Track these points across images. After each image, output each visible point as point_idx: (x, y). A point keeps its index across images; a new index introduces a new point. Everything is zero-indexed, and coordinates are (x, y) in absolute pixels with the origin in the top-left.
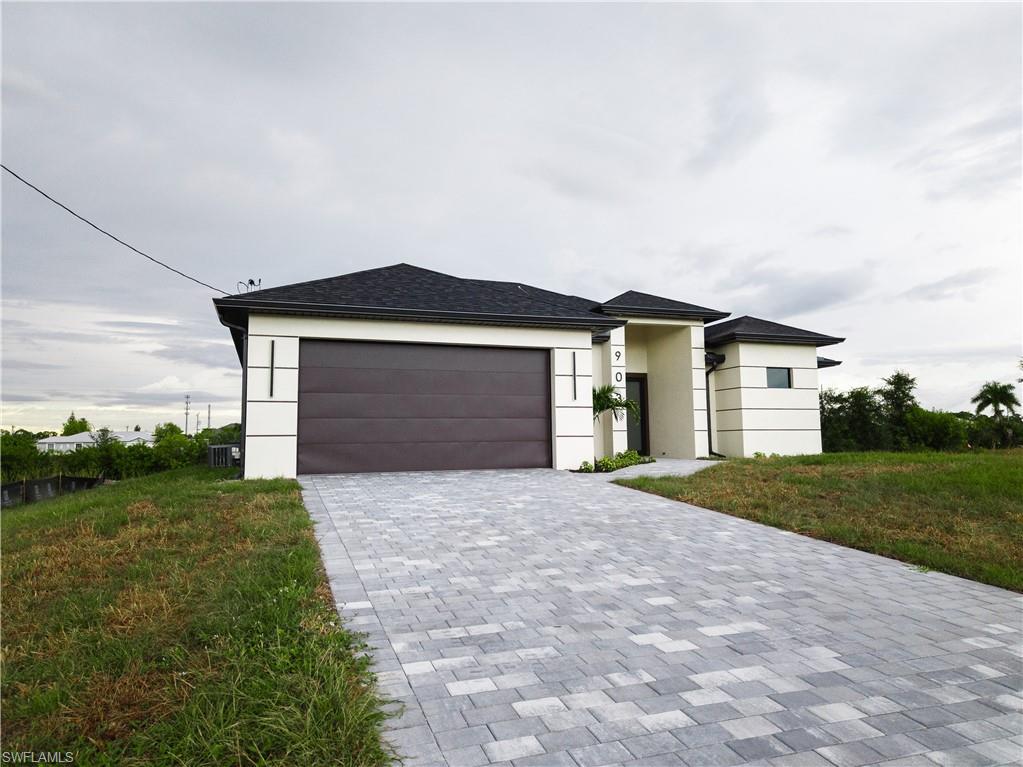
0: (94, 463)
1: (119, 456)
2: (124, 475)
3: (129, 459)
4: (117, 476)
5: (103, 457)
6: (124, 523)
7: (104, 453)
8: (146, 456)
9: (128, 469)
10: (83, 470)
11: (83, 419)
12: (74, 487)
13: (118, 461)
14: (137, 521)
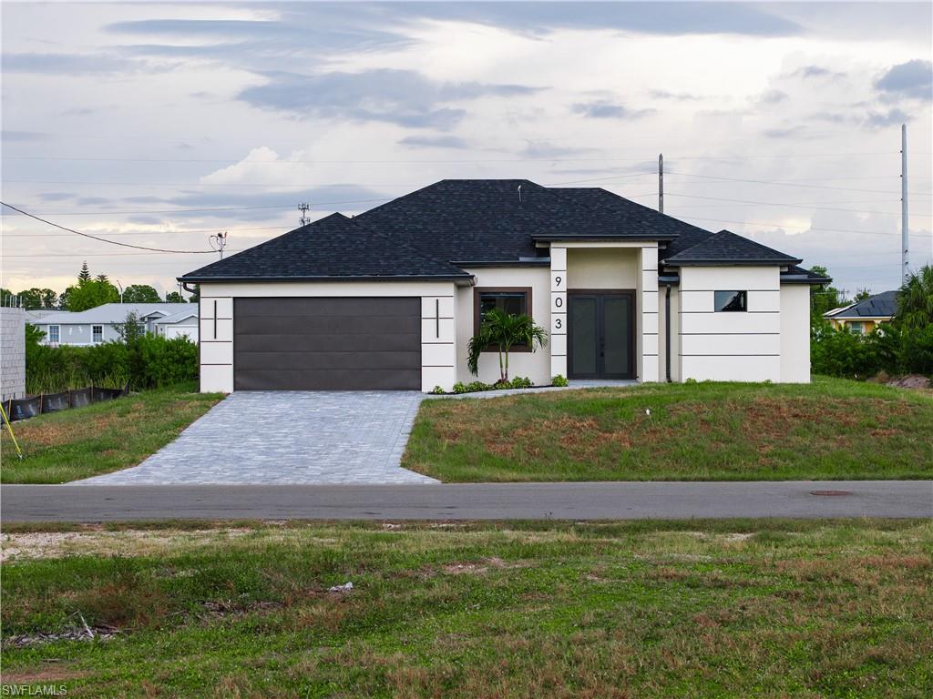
0: (120, 368)
1: (153, 357)
2: (159, 384)
3: (165, 361)
4: (150, 384)
5: (132, 357)
6: (129, 412)
7: (133, 351)
8: (187, 358)
9: (165, 377)
10: (107, 377)
11: (102, 277)
12: (102, 397)
13: (151, 365)
14: (135, 412)
